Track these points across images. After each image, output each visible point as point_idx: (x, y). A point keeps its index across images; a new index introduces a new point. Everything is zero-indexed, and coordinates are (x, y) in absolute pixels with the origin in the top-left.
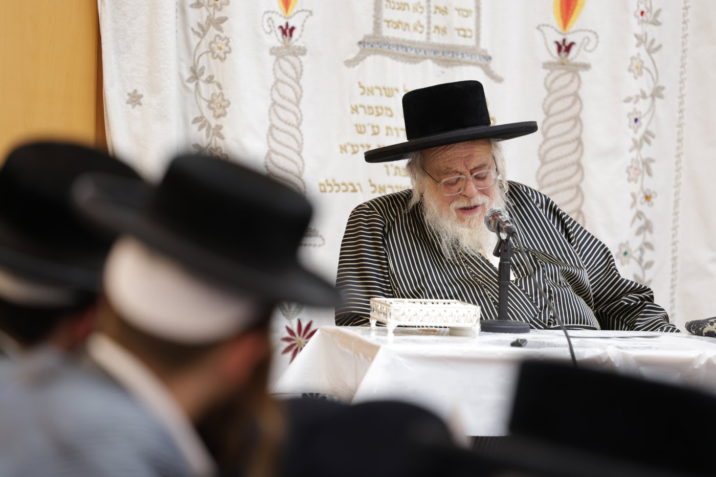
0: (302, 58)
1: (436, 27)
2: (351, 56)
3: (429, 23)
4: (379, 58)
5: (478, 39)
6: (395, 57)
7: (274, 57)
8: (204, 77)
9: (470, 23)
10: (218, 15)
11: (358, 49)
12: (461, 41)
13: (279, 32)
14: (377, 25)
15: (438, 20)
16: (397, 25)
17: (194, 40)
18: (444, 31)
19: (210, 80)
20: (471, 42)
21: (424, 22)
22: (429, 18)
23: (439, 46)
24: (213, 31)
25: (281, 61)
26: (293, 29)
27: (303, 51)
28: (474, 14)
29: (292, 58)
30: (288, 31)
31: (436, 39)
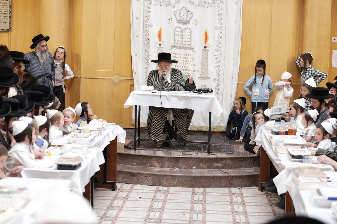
0: (163, 49)
1: (184, 44)
2: (170, 48)
3: (183, 43)
4: (174, 49)
5: (191, 46)
6: (177, 48)
7: (157, 49)
8: (147, 52)
9: (190, 43)
10: (149, 42)
11: (171, 47)
12: (188, 46)
13: (159, 45)
14: (174, 44)
15: (184, 43)
16: (177, 44)
17: (146, 46)
18: (185, 45)
19: (148, 52)
20: (190, 46)
21: (182, 43)
22: (183, 42)
23: (184, 47)
24: (148, 45)
25: (159, 49)
26: (161, 44)
27: (163, 48)
28: (190, 42)
29: (161, 49)
30: (160, 45)
31: (184, 46)
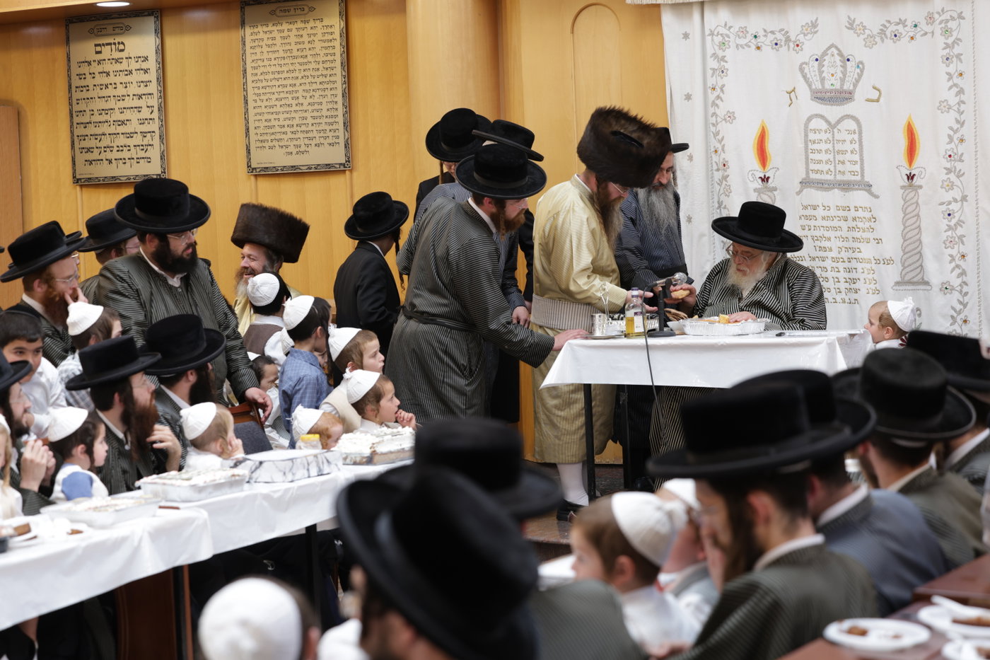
0: (775, 193)
1: (839, 171)
2: (798, 190)
3: (835, 169)
4: (809, 189)
5: (863, 176)
6: (818, 189)
7: (756, 194)
8: (723, 206)
9: (857, 168)
10: (726, 174)
11: (799, 185)
12: (853, 178)
13: (760, 181)
14: (807, 173)
15: (840, 167)
16: (817, 172)
17: (717, 187)
18: (844, 173)
19: (725, 208)
20: (858, 178)
21: (832, 169)
22: (835, 166)
23: (841, 181)
24: (724, 182)
25: (762, 195)
26: (768, 178)
27: (775, 189)
28: (859, 163)
29: (769, 193)
30: (765, 179)
31: (839, 177)
